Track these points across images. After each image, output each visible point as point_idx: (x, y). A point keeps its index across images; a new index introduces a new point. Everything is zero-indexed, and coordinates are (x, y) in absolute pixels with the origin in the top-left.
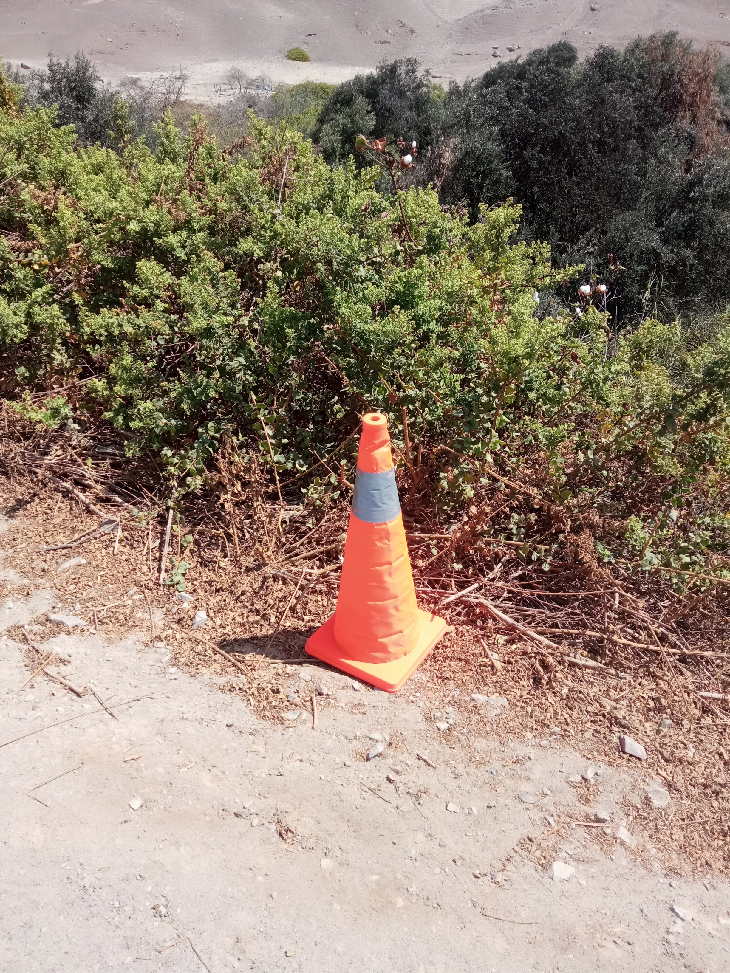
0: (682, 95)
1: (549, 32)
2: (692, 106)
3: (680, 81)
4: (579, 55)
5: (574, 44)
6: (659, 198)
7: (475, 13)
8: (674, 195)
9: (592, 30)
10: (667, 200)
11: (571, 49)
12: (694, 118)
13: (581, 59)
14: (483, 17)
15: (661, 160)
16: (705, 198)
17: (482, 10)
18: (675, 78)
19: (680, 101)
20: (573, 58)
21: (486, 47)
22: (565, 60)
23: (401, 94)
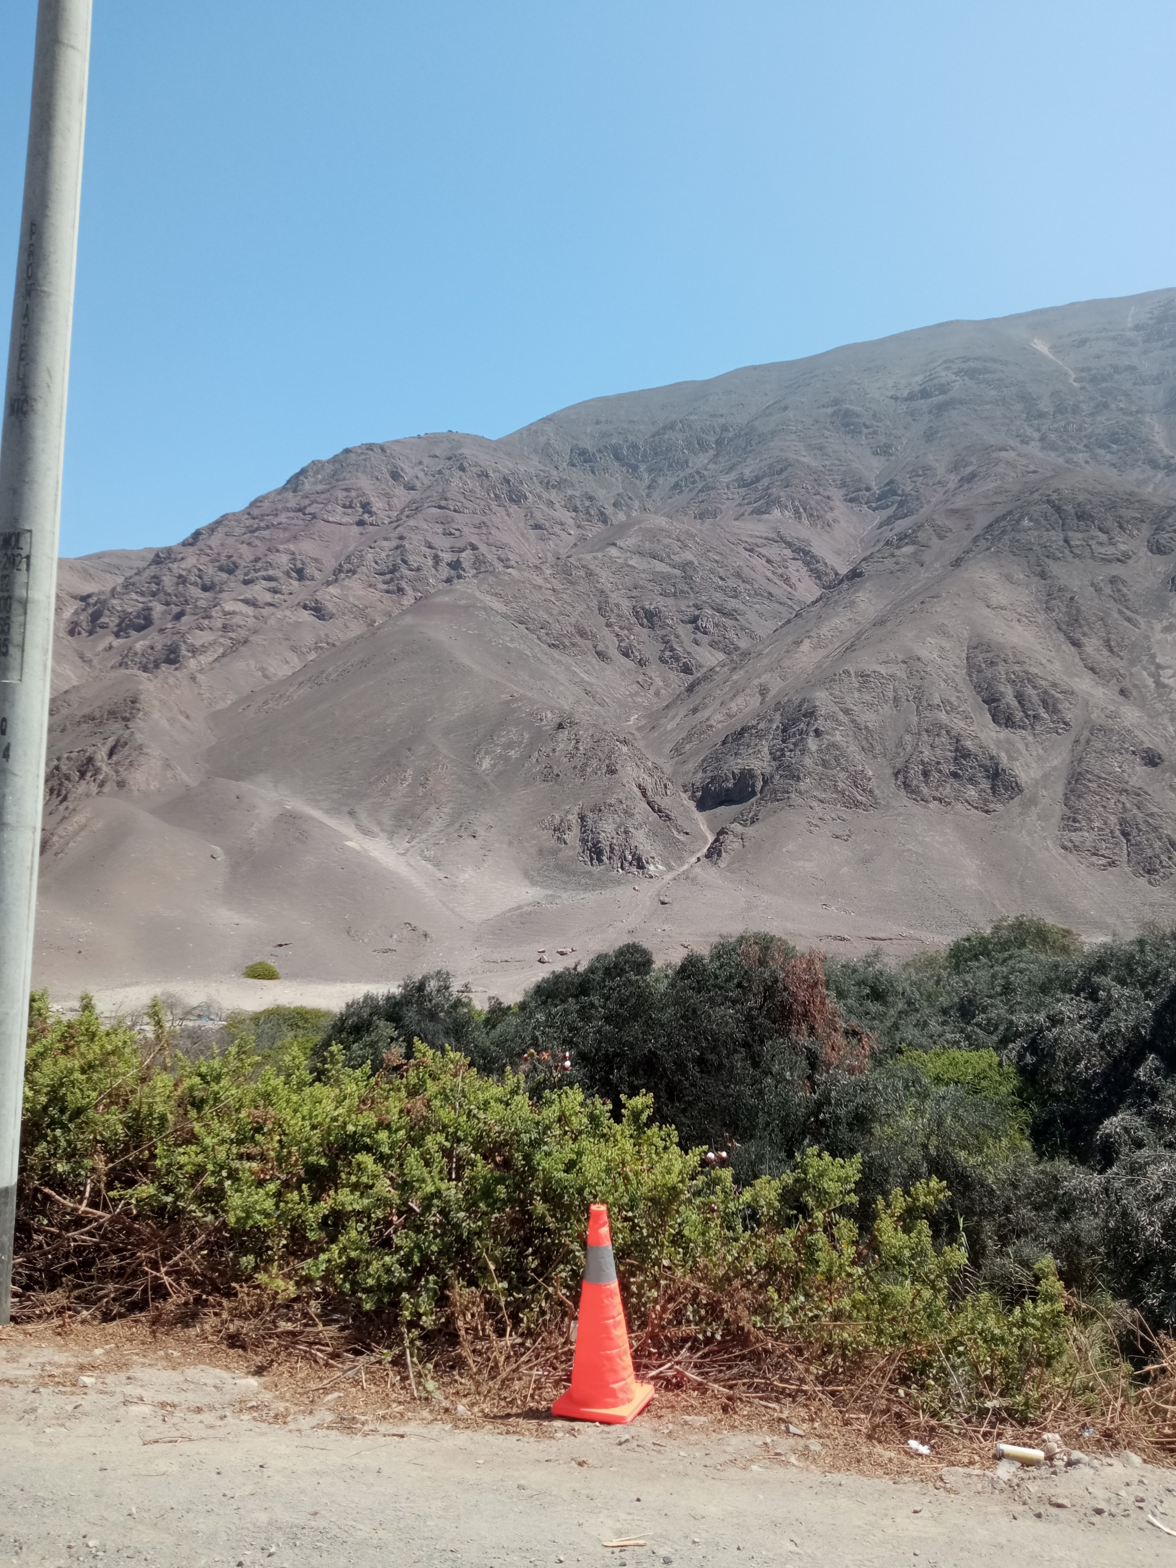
0: (791, 1004)
1: (611, 930)
2: (806, 1016)
3: (786, 989)
4: (654, 958)
5: (646, 945)
6: (785, 1123)
7: (510, 910)
8: (802, 1119)
9: (666, 927)
10: (794, 1125)
11: (645, 953)
12: (812, 1030)
13: (658, 963)
14: (521, 915)
15: (780, 1079)
16: (837, 1120)
17: (519, 907)
18: (780, 985)
19: (791, 1011)
20: (648, 962)
21: (530, 952)
22: (639, 965)
23: (432, 1016)
